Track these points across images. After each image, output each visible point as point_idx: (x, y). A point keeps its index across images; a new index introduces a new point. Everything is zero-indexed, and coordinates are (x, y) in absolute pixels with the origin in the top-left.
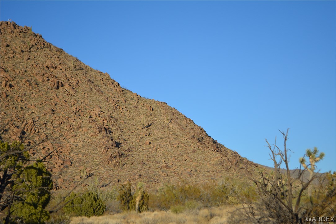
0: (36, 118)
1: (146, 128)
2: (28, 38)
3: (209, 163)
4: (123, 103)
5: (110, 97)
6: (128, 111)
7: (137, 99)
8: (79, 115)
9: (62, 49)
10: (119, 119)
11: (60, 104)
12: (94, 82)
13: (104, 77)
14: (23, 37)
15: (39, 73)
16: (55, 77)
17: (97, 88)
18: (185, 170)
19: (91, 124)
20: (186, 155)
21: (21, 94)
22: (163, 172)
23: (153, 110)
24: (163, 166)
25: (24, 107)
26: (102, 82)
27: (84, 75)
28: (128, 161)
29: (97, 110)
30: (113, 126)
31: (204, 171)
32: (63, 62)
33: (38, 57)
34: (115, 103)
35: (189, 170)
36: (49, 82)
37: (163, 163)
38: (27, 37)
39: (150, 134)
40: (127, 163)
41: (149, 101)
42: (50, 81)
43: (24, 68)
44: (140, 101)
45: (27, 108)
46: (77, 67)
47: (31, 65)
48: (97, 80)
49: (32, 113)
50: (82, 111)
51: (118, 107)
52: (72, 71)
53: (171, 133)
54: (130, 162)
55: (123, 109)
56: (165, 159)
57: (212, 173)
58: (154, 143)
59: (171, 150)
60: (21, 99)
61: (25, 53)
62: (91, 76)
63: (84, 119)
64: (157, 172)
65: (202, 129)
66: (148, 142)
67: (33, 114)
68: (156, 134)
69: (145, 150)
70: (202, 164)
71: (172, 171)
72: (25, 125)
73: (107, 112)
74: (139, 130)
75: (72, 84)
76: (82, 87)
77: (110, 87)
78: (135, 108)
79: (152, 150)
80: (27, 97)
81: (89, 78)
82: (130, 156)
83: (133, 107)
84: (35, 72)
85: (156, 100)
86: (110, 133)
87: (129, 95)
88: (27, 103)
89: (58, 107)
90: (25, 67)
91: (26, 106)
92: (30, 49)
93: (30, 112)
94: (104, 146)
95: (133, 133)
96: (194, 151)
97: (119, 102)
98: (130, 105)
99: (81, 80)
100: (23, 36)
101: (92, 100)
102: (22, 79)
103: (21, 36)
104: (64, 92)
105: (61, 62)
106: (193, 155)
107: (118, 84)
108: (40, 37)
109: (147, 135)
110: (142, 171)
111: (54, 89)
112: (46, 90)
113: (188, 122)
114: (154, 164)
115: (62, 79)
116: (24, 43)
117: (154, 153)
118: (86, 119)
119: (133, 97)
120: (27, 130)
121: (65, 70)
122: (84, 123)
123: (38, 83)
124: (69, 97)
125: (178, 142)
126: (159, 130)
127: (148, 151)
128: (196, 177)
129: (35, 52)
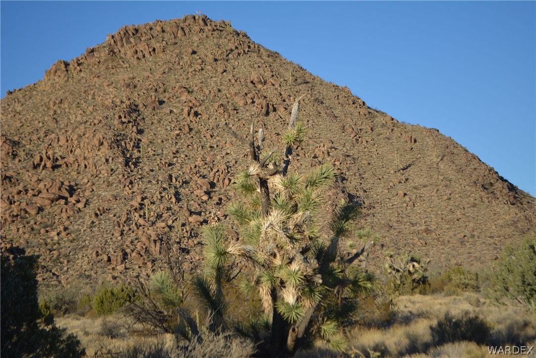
0: (231, 162)
1: (401, 171)
2: (226, 38)
3: (496, 223)
4: (368, 134)
5: (348, 125)
6: (376, 145)
7: (391, 125)
8: (298, 155)
9: (278, 52)
10: (360, 158)
11: (269, 139)
12: (324, 102)
13: (341, 92)
14: (217, 38)
15: (239, 93)
16: (263, 97)
17: (328, 111)
18: (455, 235)
19: (314, 168)
20: (460, 212)
21: (211, 126)
22: (420, 239)
23: (415, 141)
24: (421, 230)
25: (215, 146)
26: (336, 102)
27: (310, 92)
28: (366, 223)
29: (325, 147)
30: (348, 169)
31: (486, 236)
32: (277, 74)
33: (239, 67)
34: (355, 132)
35: (461, 236)
36: (254, 106)
37: (421, 226)
38: (223, 37)
39: (407, 180)
40: (365, 226)
41: (410, 128)
42: (255, 104)
43: (218, 86)
44: (395, 129)
45: (219, 147)
46: (298, 81)
47: (228, 81)
48: (329, 99)
49: (227, 154)
50: (302, 149)
51: (360, 139)
52: (290, 87)
53: (441, 178)
54: (369, 225)
55: (367, 142)
56: (426, 219)
57: (497, 239)
58: (411, 194)
59: (437, 204)
60: (211, 133)
61: (219, 62)
62: (319, 92)
63: (304, 161)
64: (411, 239)
65: (491, 170)
66: (401, 193)
67: (228, 156)
68: (416, 180)
69: (396, 206)
70: (483, 226)
71: (435, 237)
72: (215, 174)
73: (342, 148)
74: (390, 175)
75: (290, 107)
76: (305, 111)
77: (349, 109)
78: (387, 140)
79: (407, 206)
80: (220, 129)
81: (317, 97)
82: (371, 215)
83: (384, 139)
84: (233, 90)
85: (422, 126)
86: (342, 181)
87: (380, 120)
88: (220, 139)
89: (266, 144)
90: (219, 84)
91: (218, 144)
92: (227, 56)
93: (224, 153)
94: (330, 202)
95: (380, 179)
96: (474, 205)
97: (362, 132)
98: (379, 135)
99: (304, 100)
100: (218, 36)
101: (319, 130)
102: (214, 102)
103: (215, 36)
104: (276, 120)
105: (274, 73)
106: (472, 211)
107: (364, 103)
108: (243, 36)
109: (403, 182)
110: (387, 239)
111: (261, 116)
112: (250, 118)
113: (469, 159)
114: (407, 227)
115: (274, 100)
116: (219, 47)
117: (410, 209)
118: (307, 160)
119: (385, 123)
120: (218, 181)
121: (280, 85)
122: (303, 167)
123: (238, 108)
124: (284, 127)
125: (450, 192)
126: (422, 174)
127: (400, 207)
128: (471, 246)
129: (235, 59)
